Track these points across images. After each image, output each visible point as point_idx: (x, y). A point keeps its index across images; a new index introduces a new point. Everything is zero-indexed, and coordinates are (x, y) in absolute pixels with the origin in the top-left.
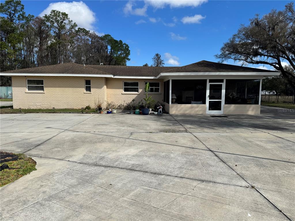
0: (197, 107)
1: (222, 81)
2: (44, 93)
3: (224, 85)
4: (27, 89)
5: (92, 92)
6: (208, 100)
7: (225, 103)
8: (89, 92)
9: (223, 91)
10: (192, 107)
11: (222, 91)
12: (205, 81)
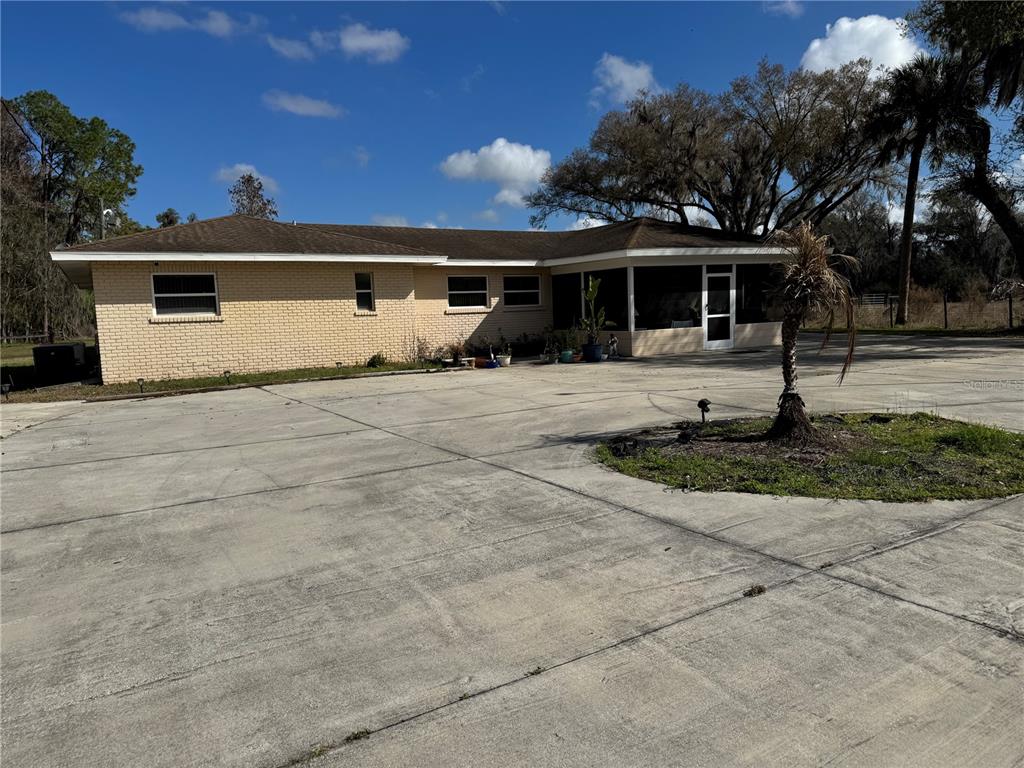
0: (686, 334)
1: (728, 268)
2: (222, 321)
3: (733, 276)
4: (154, 310)
5: (377, 312)
6: (705, 316)
7: (737, 322)
8: (366, 312)
9: (733, 293)
10: (675, 336)
11: (731, 292)
12: (699, 268)
